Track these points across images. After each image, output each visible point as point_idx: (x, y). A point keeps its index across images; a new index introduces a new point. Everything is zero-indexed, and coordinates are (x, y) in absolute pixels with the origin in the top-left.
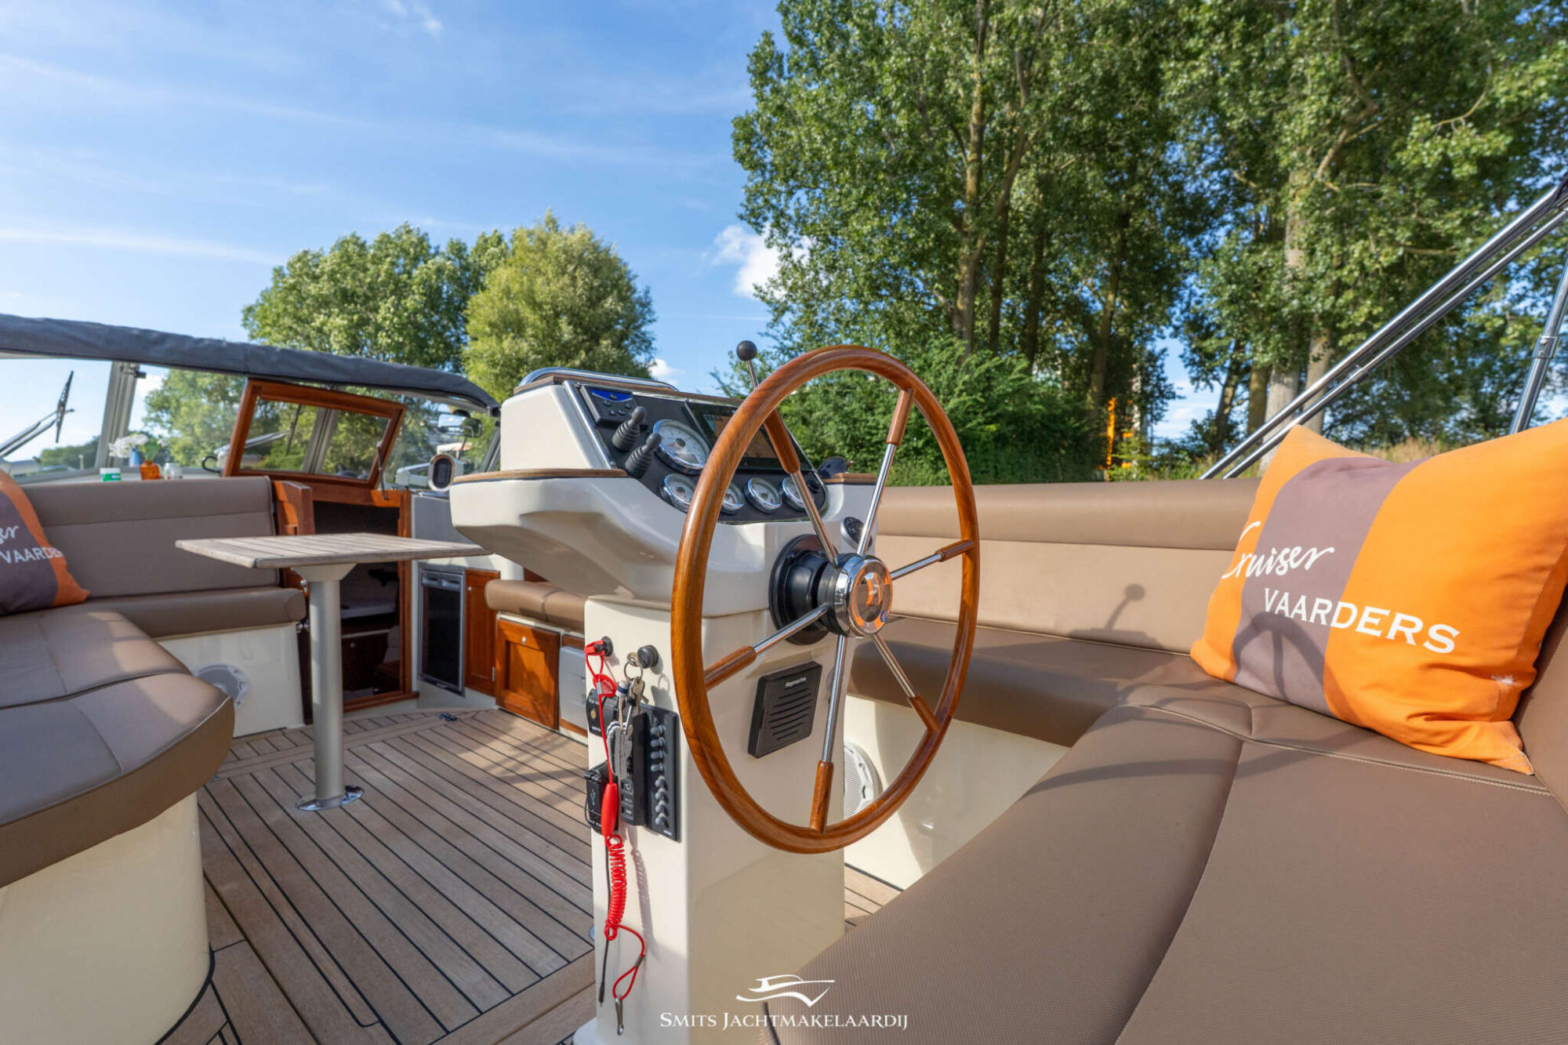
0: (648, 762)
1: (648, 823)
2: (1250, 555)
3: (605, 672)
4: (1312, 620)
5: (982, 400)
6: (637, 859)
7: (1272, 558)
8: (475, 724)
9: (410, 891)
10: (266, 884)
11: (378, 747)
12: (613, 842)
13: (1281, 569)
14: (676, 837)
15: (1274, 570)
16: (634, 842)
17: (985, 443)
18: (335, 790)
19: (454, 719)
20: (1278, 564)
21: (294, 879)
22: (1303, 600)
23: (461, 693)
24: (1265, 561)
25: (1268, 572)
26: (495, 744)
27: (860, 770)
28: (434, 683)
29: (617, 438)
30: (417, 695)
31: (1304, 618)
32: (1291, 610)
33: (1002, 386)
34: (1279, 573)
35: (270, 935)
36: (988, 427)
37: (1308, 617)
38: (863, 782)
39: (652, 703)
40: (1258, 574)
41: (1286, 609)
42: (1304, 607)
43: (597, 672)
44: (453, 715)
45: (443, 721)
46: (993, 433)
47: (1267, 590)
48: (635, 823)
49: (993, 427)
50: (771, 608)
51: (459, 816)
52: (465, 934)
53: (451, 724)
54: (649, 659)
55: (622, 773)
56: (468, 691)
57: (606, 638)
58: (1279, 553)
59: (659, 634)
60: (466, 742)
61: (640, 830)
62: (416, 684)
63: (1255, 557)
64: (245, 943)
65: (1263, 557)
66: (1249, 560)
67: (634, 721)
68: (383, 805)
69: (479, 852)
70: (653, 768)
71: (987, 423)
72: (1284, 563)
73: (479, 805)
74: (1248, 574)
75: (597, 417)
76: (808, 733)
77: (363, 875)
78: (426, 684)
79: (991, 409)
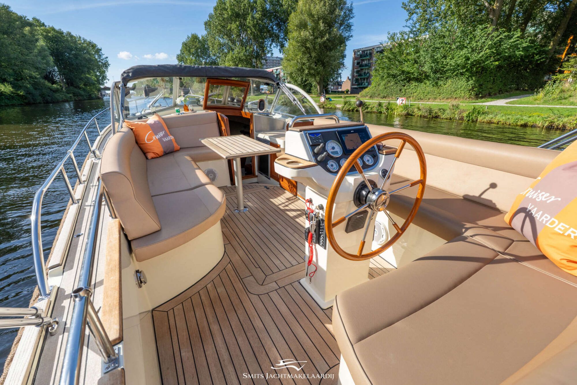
0: (319, 231)
1: (319, 243)
2: (531, 189)
3: (310, 207)
4: (540, 220)
5: (495, 51)
6: (316, 250)
7: (537, 193)
8: (274, 191)
9: (262, 238)
10: (232, 231)
11: (250, 195)
12: (311, 245)
13: (539, 199)
14: (325, 248)
15: (536, 198)
16: (315, 246)
17: (492, 69)
18: (242, 208)
19: (268, 188)
20: (538, 196)
21: (237, 230)
22: (541, 213)
23: (269, 179)
24: (534, 194)
25: (533, 198)
26: (279, 198)
27: (382, 230)
28: (262, 174)
29: (316, 150)
30: (257, 176)
31: (538, 219)
32: (535, 214)
33: (506, 45)
34: (537, 200)
35: (235, 243)
36: (494, 63)
37: (540, 219)
38: (383, 233)
39: (321, 217)
40: (530, 197)
41: (534, 213)
42: (540, 215)
43: (308, 207)
44: (268, 187)
45: (265, 189)
46: (496, 65)
47: (530, 204)
48: (316, 243)
49: (497, 63)
50: (354, 200)
51: (272, 220)
52: (276, 252)
53: (268, 190)
54: (321, 207)
55: (313, 232)
56: (271, 179)
57: (310, 198)
58: (541, 193)
59: (324, 202)
60: (272, 196)
61: (317, 245)
62: (257, 173)
63: (532, 190)
64: (230, 244)
65: (534, 191)
66: (530, 190)
67: (316, 222)
68: (253, 213)
69: (277, 231)
70: (321, 233)
71: (495, 61)
72: (540, 197)
73: (277, 217)
74: (527, 196)
75: (311, 144)
76: (363, 227)
77: (251, 232)
78: (259, 174)
79: (498, 54)
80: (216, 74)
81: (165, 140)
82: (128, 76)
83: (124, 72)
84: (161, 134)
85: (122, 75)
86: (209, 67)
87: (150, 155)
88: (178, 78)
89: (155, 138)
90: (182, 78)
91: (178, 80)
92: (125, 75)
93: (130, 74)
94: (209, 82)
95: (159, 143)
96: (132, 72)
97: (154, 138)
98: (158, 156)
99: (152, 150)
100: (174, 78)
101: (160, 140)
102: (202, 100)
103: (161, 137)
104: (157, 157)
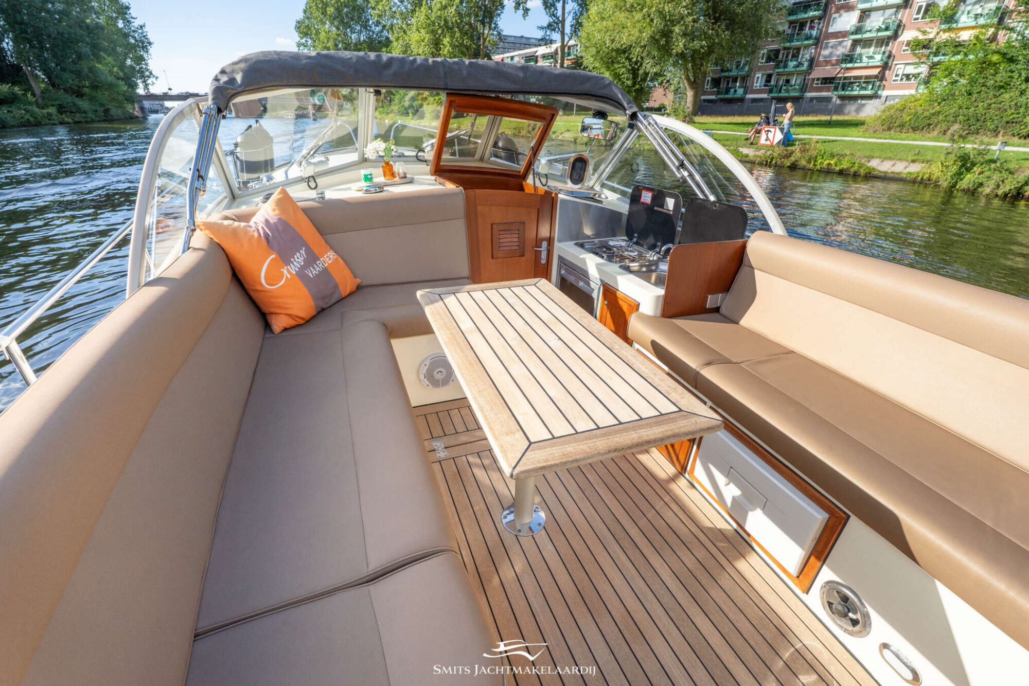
80: (472, 84)
81: (312, 272)
82: (232, 81)
83: (223, 72)
84: (299, 259)
85: (216, 79)
86: (455, 63)
87: (279, 323)
88: (372, 90)
89: (288, 272)
90: (383, 91)
91: (372, 95)
92: (224, 79)
93: (239, 78)
94: (450, 106)
95: (300, 285)
96: (242, 71)
97: (285, 272)
98: (301, 322)
99: (281, 308)
100: (362, 90)
101: (301, 274)
102: (429, 148)
103: (303, 268)
104: (298, 326)
